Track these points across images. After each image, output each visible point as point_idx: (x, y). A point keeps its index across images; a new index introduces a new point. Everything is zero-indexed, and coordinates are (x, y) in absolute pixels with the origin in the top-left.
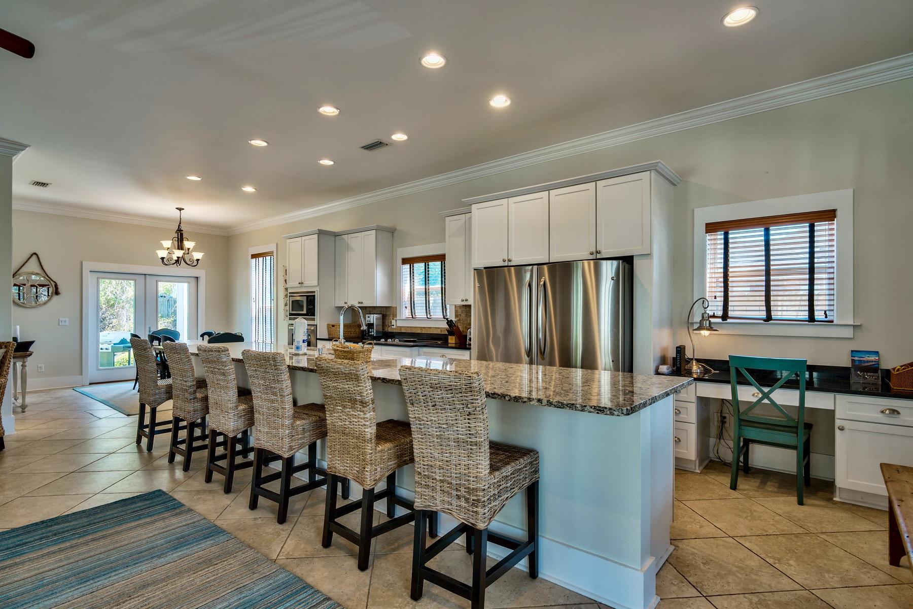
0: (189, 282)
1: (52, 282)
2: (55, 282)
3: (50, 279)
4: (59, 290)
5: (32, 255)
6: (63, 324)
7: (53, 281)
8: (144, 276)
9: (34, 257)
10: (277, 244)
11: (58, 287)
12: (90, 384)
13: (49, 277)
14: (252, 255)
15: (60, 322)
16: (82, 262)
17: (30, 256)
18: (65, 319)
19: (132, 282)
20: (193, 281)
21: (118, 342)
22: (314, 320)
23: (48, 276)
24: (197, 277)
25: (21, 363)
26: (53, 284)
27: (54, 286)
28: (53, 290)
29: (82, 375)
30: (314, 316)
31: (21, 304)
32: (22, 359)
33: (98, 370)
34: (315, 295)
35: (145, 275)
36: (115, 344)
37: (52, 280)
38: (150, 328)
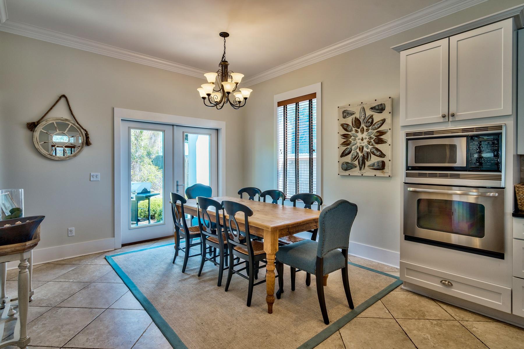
0: (210, 135)
1: (82, 130)
2: (85, 130)
3: (81, 126)
4: (90, 140)
5: (60, 98)
6: (95, 179)
7: (84, 129)
8: (171, 127)
9: (63, 100)
10: (322, 83)
11: (89, 136)
12: (123, 245)
13: (79, 125)
14: (278, 103)
15: (92, 178)
16: (114, 108)
17: (59, 98)
18: (97, 173)
19: (161, 133)
20: (214, 133)
21: (140, 192)
22: (499, 178)
23: (78, 123)
24: (217, 130)
25: (19, 262)
26: (84, 133)
27: (84, 135)
28: (83, 139)
29: (114, 237)
30: (500, 171)
31: (49, 156)
32: (19, 256)
33: (130, 229)
34: (501, 133)
35: (173, 125)
36: (138, 194)
37: (82, 128)
38: (177, 182)
